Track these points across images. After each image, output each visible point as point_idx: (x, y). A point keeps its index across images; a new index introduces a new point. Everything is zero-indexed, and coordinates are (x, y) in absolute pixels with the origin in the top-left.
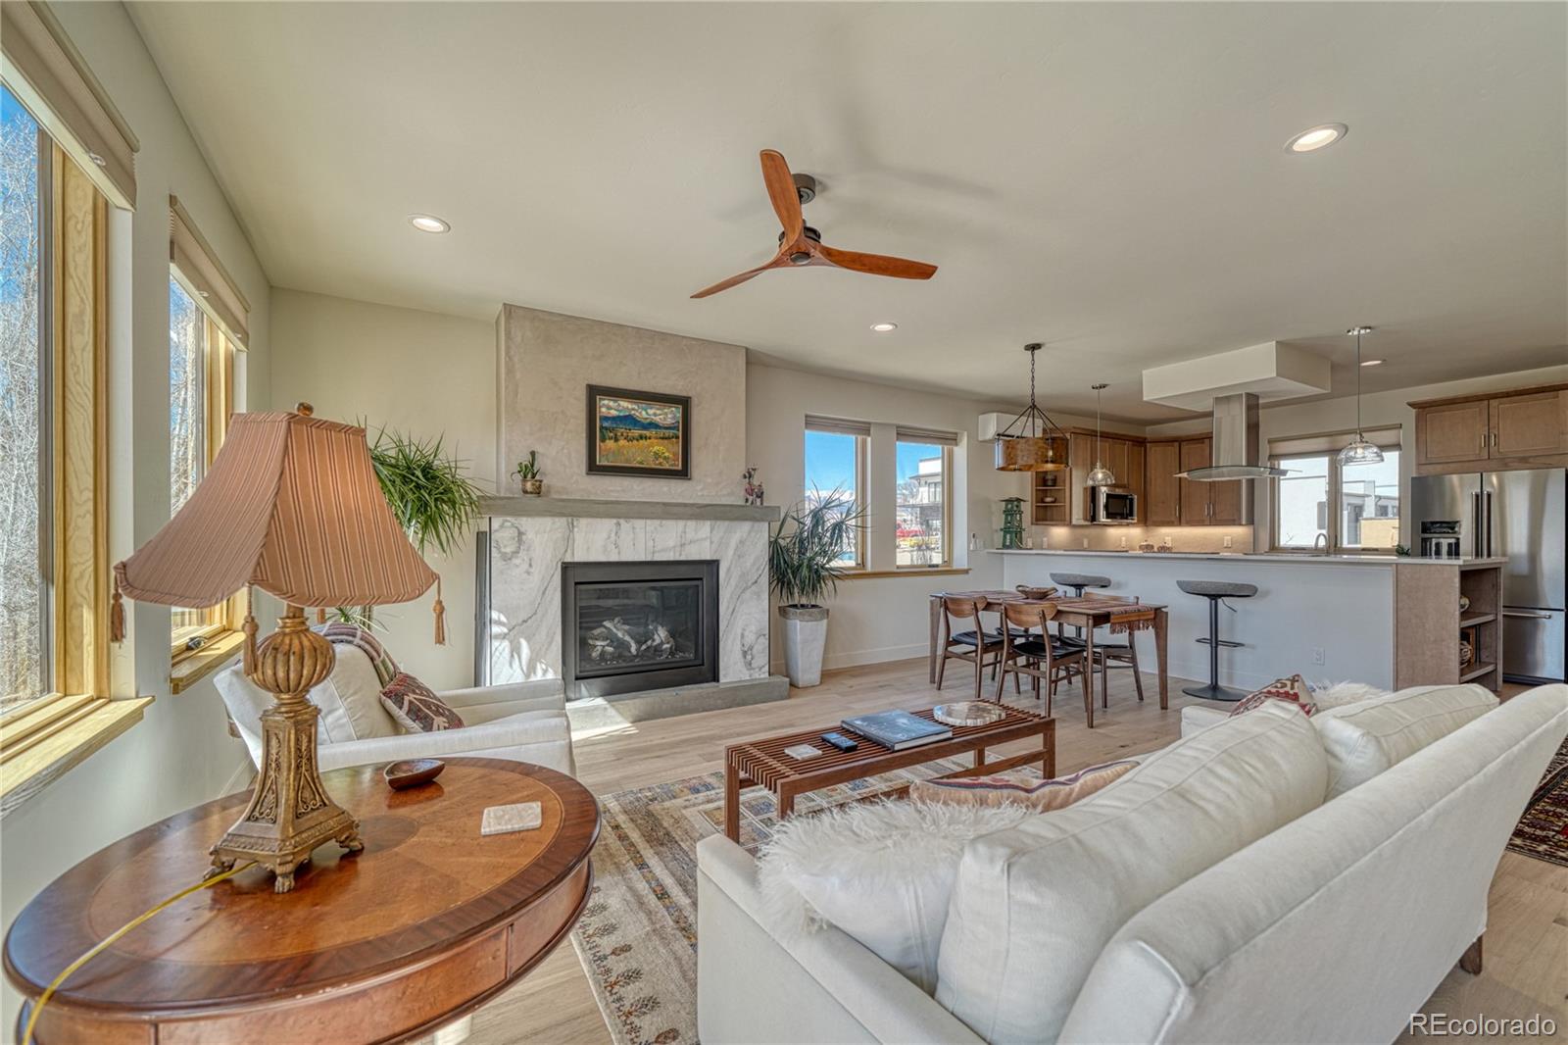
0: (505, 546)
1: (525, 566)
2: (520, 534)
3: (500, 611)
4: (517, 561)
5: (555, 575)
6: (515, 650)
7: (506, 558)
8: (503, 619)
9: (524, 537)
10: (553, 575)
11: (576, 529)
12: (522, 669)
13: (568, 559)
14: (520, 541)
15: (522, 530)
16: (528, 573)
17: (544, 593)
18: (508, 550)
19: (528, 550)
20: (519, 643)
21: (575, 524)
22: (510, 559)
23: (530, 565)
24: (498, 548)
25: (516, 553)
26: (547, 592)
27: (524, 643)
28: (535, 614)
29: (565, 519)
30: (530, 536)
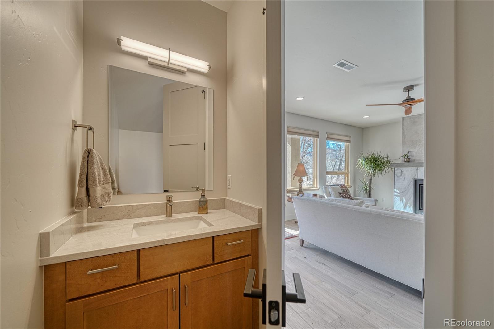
0: (398, 174)
1: (403, 179)
2: (402, 171)
3: (396, 189)
4: (401, 178)
5: (412, 182)
6: (401, 200)
7: (398, 177)
8: (398, 191)
9: (403, 172)
10: (411, 182)
11: (418, 170)
12: (403, 205)
13: (416, 178)
14: (402, 173)
15: (402, 170)
16: (404, 181)
17: (408, 186)
18: (399, 175)
19: (404, 175)
20: (403, 198)
21: (418, 169)
22: (399, 177)
23: (405, 179)
24: (396, 174)
25: (401, 176)
26: (409, 186)
27: (404, 199)
28: (406, 190)
29: (415, 168)
30: (404, 172)
